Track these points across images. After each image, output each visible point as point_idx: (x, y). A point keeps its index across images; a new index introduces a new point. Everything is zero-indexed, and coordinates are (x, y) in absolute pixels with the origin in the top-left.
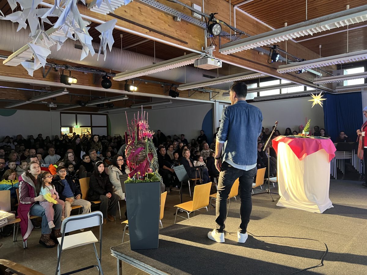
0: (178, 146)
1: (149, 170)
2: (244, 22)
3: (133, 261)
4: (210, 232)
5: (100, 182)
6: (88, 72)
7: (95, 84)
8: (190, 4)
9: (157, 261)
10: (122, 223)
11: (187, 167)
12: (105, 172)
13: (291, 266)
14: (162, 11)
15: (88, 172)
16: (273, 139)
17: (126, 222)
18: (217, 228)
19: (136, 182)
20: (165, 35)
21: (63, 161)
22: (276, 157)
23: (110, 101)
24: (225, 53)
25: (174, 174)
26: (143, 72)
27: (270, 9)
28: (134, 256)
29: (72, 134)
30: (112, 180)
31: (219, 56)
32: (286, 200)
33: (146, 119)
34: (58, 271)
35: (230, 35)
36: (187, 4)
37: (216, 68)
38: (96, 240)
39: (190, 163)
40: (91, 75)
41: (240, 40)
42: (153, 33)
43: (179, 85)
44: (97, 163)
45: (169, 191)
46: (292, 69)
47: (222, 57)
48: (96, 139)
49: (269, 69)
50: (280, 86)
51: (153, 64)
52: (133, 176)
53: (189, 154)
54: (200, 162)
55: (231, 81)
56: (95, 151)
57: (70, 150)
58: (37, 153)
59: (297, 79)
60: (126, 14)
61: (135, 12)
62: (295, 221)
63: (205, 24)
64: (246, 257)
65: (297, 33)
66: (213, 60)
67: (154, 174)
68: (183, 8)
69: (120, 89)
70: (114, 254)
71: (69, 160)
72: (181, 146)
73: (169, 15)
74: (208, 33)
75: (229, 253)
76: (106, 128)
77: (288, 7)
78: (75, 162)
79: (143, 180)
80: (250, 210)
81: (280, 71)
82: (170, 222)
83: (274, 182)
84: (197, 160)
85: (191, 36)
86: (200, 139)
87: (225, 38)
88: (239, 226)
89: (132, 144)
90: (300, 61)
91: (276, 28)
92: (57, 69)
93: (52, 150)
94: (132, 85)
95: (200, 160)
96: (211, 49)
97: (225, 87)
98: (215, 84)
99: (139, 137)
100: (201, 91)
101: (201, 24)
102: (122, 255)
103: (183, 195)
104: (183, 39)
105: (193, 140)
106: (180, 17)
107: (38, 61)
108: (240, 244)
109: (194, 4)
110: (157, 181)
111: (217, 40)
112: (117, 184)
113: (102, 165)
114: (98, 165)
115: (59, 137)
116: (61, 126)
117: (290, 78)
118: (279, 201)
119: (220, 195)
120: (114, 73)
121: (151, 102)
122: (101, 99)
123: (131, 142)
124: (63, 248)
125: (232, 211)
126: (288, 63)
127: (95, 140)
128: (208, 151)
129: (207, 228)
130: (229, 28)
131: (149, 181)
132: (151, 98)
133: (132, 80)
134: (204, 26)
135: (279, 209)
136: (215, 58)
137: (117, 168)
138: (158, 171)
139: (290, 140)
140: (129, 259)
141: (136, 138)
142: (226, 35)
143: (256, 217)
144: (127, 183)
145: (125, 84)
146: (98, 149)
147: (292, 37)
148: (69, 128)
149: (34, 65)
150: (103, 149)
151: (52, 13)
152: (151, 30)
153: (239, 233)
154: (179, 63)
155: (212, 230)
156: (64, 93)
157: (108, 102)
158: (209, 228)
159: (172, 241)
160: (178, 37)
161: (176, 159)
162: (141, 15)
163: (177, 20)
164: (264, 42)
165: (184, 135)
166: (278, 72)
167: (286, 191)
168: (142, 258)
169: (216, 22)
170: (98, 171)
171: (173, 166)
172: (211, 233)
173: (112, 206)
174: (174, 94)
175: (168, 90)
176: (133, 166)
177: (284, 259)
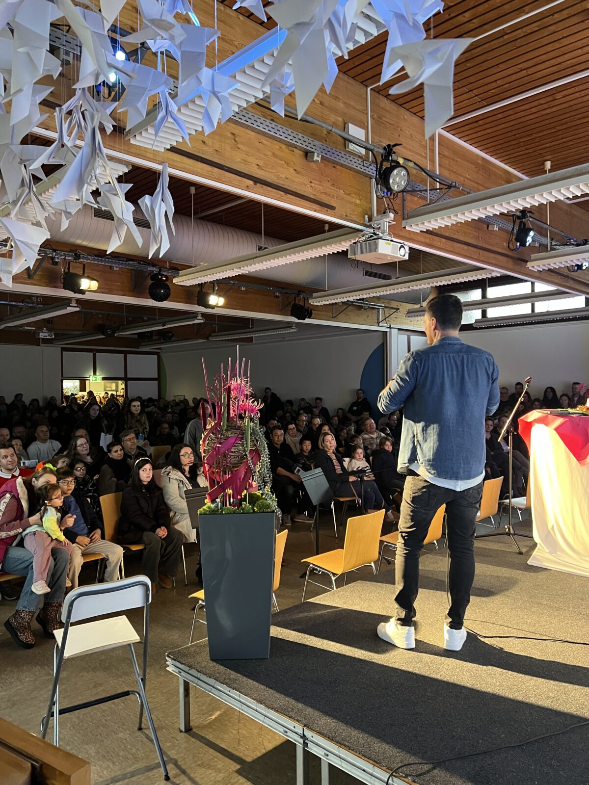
0: (310, 423)
1: (251, 485)
2: (457, 161)
3: (215, 686)
4: (382, 623)
5: (143, 504)
6: (120, 266)
7: (136, 291)
8: (341, 124)
9: (268, 689)
10: (189, 597)
11: (329, 472)
12: (155, 483)
13: (566, 711)
14: (281, 141)
15: (118, 480)
16: (522, 418)
17: (200, 594)
18: (398, 614)
19: (222, 511)
20: (287, 191)
21: (66, 456)
22: (527, 456)
23: (164, 327)
24: (416, 229)
25: (301, 486)
26: (237, 268)
27: (514, 133)
28: (218, 675)
29: (85, 394)
30: (169, 499)
31: (401, 234)
32: (550, 553)
33: (245, 374)
34: (54, 705)
35: (426, 191)
36: (335, 125)
37: (396, 260)
38: (136, 638)
39: (335, 462)
40: (128, 272)
41: (449, 200)
42: (262, 187)
43: (314, 294)
44: (137, 461)
45: (290, 522)
46: (561, 263)
47: (408, 237)
48: (136, 407)
49: (510, 261)
50: (533, 297)
51: (259, 250)
52: (217, 498)
53: (334, 443)
54: (356, 461)
55: (426, 285)
56: (133, 435)
57: (81, 432)
58: (12, 438)
59: (571, 282)
60: (205, 148)
61: (223, 144)
62: (571, 602)
63: (373, 167)
64: (465, 685)
65: (576, 186)
66: (389, 244)
67: (262, 494)
68: (326, 133)
69: (188, 301)
70: (175, 669)
71: (79, 454)
72: (316, 425)
73: (296, 148)
74: (379, 186)
75: (427, 675)
76: (157, 382)
77: (554, 127)
78: (91, 458)
79: (238, 508)
80: (469, 574)
81: (535, 266)
82: (293, 593)
83: (520, 509)
84: (352, 457)
85: (342, 192)
86: (355, 408)
87: (415, 196)
88: (447, 612)
89: (216, 428)
90: (578, 245)
91: (531, 174)
92: (57, 260)
93: (43, 429)
94: (213, 293)
95: (357, 456)
96: (385, 220)
97: (413, 298)
98: (392, 292)
99: (231, 412)
100: (359, 306)
101: (364, 166)
102: (190, 672)
103: (320, 532)
104: (325, 199)
105: (340, 411)
106: (319, 152)
107: (20, 254)
108: (448, 653)
109: (350, 124)
110: (269, 510)
111: (398, 201)
112: (179, 507)
113: (148, 466)
114: (140, 466)
115: (58, 402)
116: (62, 376)
117: (557, 281)
118: (535, 553)
119: (403, 542)
120: (177, 269)
121: (252, 328)
122: (146, 321)
123: (213, 424)
124: (66, 655)
125: (430, 575)
126: (552, 249)
127: (133, 409)
128: (375, 436)
129: (374, 612)
130: (424, 174)
131: (252, 511)
132: (252, 320)
133: (212, 283)
134: (372, 171)
135: (534, 572)
136: (395, 240)
137: (180, 474)
138: (271, 488)
139: (559, 421)
140: (205, 681)
141: (224, 417)
142: (417, 189)
143: (483, 589)
144: (204, 514)
145: (199, 292)
146: (141, 430)
147: (564, 195)
148: (78, 381)
149: (11, 263)
150: (149, 430)
151: (52, 157)
152: (256, 181)
153: (446, 628)
154: (314, 250)
155: (386, 619)
156: (70, 310)
157: (161, 328)
158: (380, 613)
159: (298, 642)
160: (315, 195)
161: (305, 454)
162: (237, 150)
163: (313, 158)
164: (501, 205)
165: (320, 399)
166: (530, 268)
167: (549, 532)
168: (234, 680)
169: (398, 163)
170: (140, 480)
171: (298, 468)
172: (385, 626)
173: (166, 556)
174: (303, 312)
175: (289, 303)
176: (218, 477)
177: (550, 693)
